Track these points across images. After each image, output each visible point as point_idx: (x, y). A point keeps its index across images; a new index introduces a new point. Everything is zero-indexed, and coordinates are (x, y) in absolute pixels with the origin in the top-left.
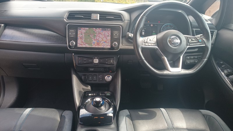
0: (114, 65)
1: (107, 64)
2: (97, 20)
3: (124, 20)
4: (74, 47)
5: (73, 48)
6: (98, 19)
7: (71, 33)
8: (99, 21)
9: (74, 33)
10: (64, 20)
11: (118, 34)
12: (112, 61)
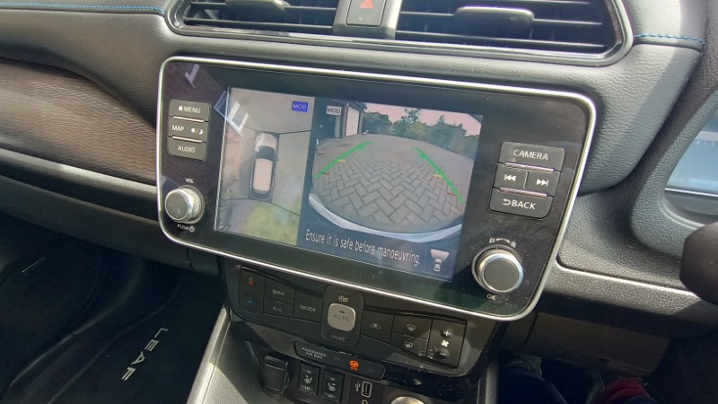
0: (457, 367)
1: (412, 354)
2: (379, 32)
3: (637, 42)
4: (192, 229)
5: (189, 237)
6: (392, 23)
7: (181, 129)
8: (398, 37)
9: (197, 126)
10: (154, 24)
11: (543, 177)
12: (445, 343)
